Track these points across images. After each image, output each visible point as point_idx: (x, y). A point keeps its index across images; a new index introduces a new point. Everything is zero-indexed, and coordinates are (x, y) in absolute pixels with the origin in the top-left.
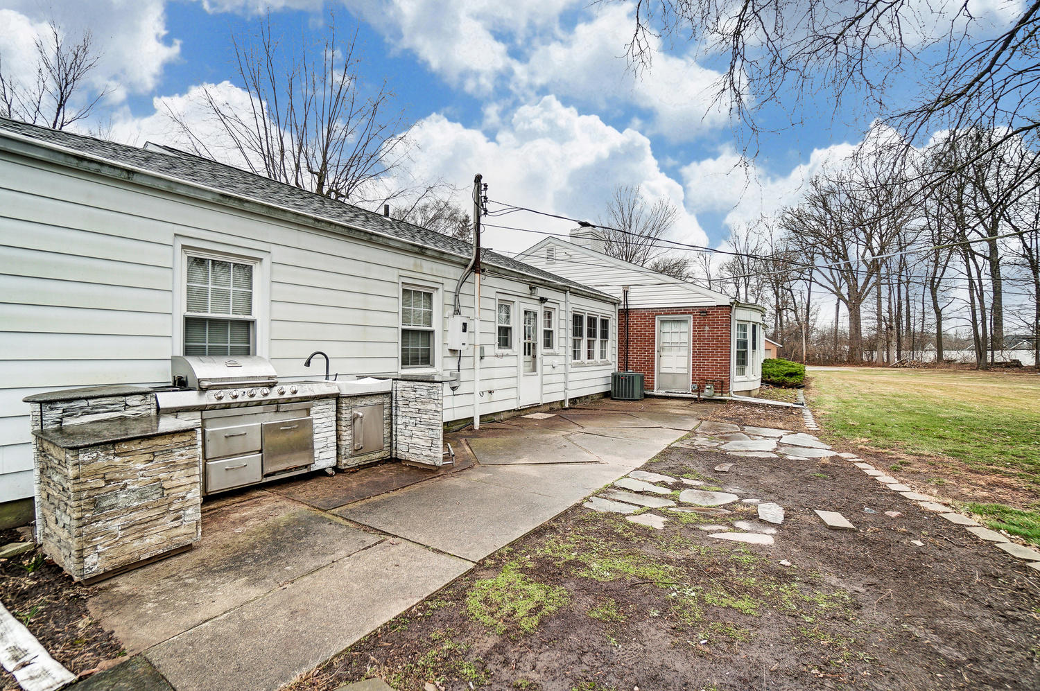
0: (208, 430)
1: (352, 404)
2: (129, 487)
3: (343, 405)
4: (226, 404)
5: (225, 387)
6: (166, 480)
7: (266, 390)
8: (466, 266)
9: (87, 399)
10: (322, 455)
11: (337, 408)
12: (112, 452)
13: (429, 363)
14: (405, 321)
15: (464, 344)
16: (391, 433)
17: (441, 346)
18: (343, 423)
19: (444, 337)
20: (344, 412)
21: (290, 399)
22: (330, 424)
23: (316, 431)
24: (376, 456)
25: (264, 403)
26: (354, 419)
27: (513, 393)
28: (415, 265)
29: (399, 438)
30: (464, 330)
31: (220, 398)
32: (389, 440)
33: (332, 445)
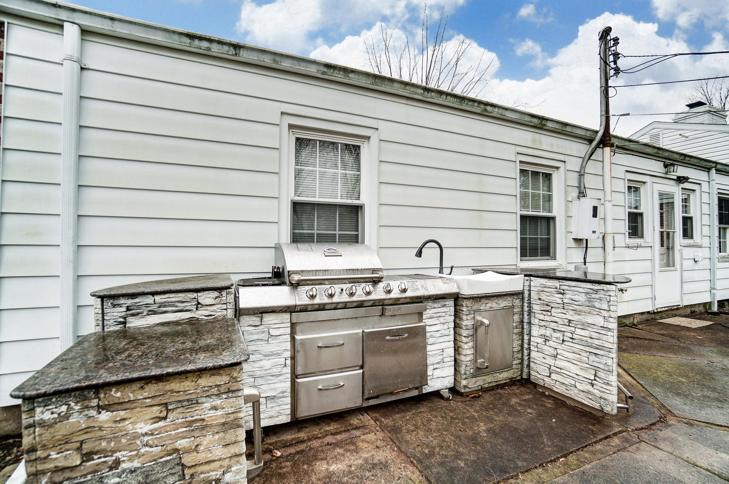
0: (298, 337)
1: (476, 307)
2: (124, 466)
3: (465, 309)
4: (319, 305)
5: (321, 282)
6: (188, 451)
7: (369, 287)
8: (591, 141)
9: (153, 294)
10: (437, 373)
11: (456, 311)
12: (94, 402)
13: (548, 255)
14: (524, 206)
15: (594, 232)
16: (522, 346)
17: (564, 234)
18: (464, 333)
19: (567, 225)
20: (464, 317)
21: (398, 299)
22: (446, 332)
23: (430, 341)
24: (504, 376)
25: (366, 304)
26: (476, 327)
27: (647, 292)
28: (534, 141)
29: (533, 354)
30: (595, 215)
31: (313, 297)
32: (520, 356)
33: (449, 359)
